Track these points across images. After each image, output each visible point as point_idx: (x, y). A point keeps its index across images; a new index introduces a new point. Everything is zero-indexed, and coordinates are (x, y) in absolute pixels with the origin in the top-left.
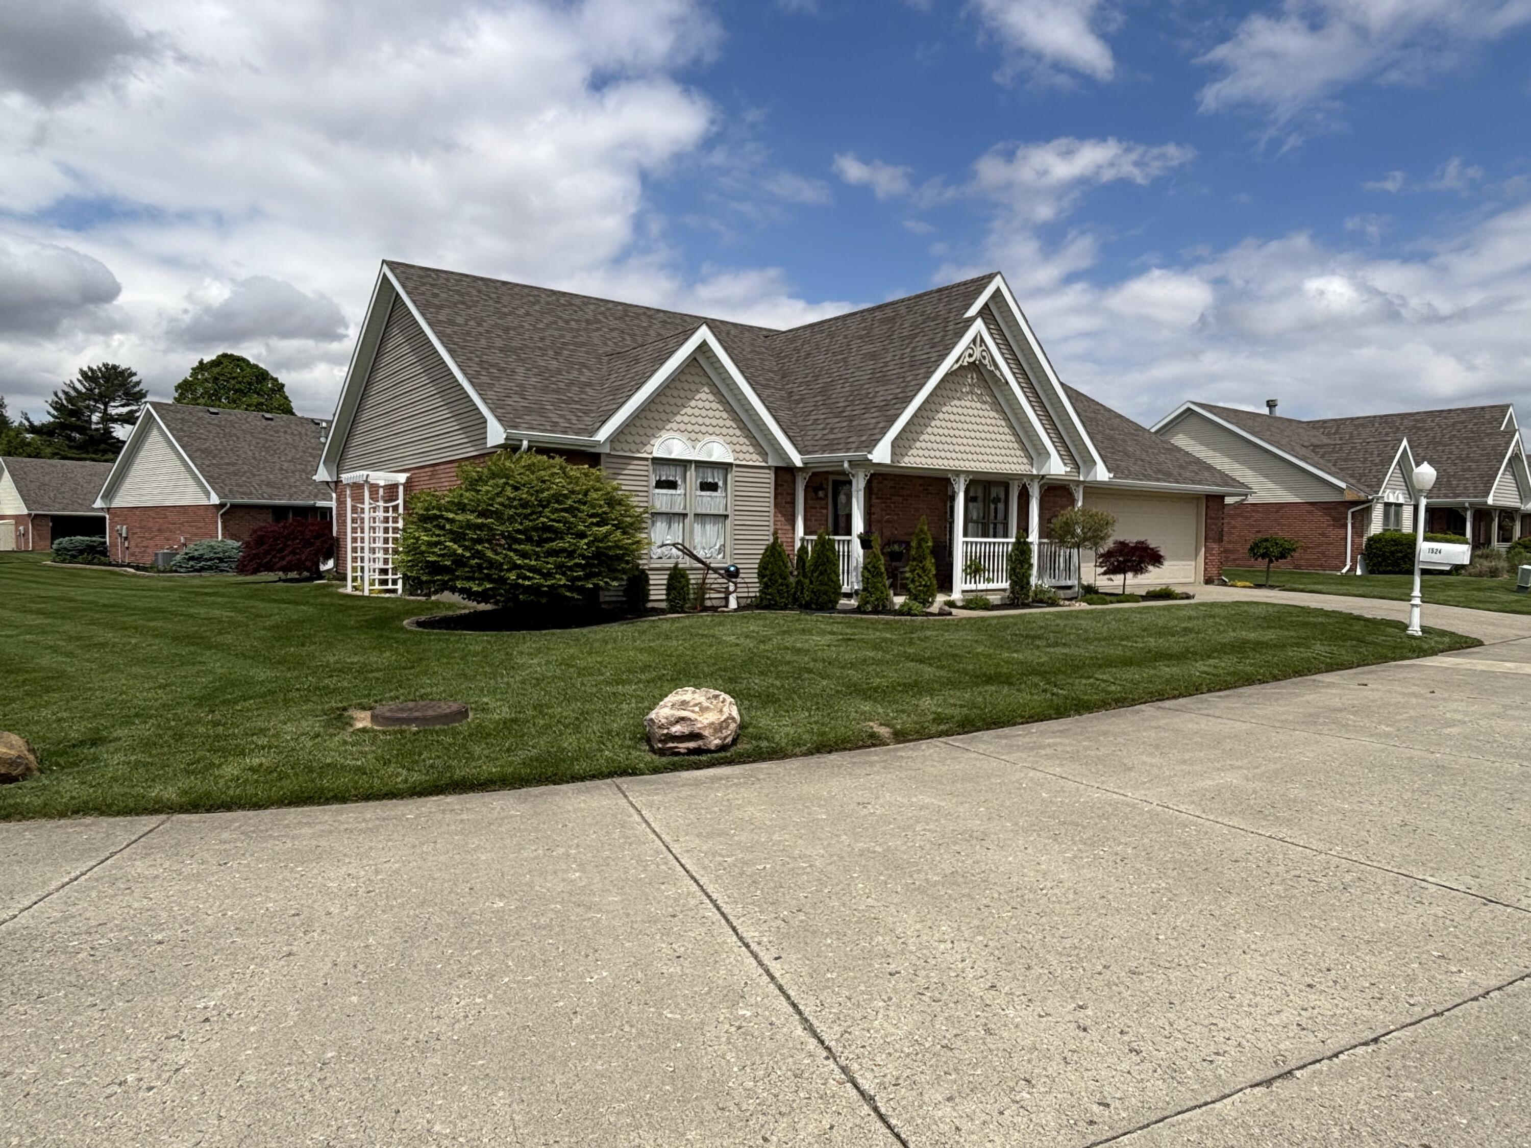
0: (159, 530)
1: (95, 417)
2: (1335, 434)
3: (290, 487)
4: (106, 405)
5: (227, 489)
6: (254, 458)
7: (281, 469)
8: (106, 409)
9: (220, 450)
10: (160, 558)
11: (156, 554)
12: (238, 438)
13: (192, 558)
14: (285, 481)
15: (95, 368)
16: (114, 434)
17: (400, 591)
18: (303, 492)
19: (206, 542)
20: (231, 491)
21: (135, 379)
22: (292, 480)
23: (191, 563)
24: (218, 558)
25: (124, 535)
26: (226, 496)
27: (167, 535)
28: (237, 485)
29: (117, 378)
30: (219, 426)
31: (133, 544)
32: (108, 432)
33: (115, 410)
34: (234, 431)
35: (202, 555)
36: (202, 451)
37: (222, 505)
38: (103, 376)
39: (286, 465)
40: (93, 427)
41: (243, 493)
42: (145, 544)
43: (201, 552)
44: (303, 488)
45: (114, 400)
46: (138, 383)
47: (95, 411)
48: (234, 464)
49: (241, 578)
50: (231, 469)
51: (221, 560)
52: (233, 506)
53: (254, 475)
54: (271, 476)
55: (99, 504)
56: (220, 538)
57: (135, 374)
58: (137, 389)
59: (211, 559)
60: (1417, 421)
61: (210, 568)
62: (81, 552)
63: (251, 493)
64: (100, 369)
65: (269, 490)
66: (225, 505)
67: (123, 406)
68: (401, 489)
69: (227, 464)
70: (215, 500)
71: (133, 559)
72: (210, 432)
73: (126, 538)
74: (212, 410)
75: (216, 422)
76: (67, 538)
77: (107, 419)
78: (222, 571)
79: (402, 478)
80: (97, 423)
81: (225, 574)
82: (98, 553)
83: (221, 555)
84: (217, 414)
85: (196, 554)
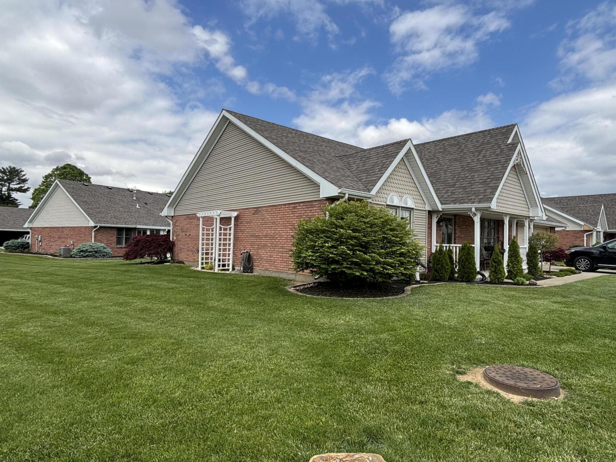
0: (59, 238)
1: (4, 189)
2: (560, 203)
3: (124, 219)
4: (9, 183)
5: (97, 219)
6: (107, 206)
7: (119, 211)
8: (9, 186)
9: (91, 202)
10: (62, 250)
11: (60, 249)
12: (98, 196)
13: (82, 251)
14: (121, 216)
15: (5, 168)
16: (12, 196)
17: (231, 270)
18: (130, 221)
19: (88, 243)
20: (99, 220)
21: (23, 173)
22: (125, 216)
23: (82, 253)
24: (95, 251)
25: (39, 240)
26: (97, 223)
27: (62, 240)
28: (101, 217)
29: (15, 172)
30: (89, 191)
31: (44, 244)
32: (9, 196)
33: (13, 186)
34: (96, 194)
35: (87, 250)
36: (84, 202)
37: (95, 227)
38: (9, 172)
39: (121, 209)
40: (3, 193)
41: (104, 221)
42: (50, 244)
43: (87, 248)
44: (130, 219)
45: (13, 182)
46: (24, 175)
47: (4, 186)
48: (99, 208)
49: (128, 262)
50: (98, 210)
51: (96, 252)
52: (101, 227)
53: (108, 213)
54: (115, 214)
55: (26, 225)
56: (93, 242)
57: (23, 171)
58: (24, 178)
59: (91, 252)
60: (595, 198)
61: (91, 256)
62: (18, 247)
63: (108, 221)
64: (7, 169)
65: (115, 220)
66: (97, 227)
67: (17, 184)
68: (233, 220)
69: (96, 208)
70: (92, 224)
71: (43, 251)
72: (85, 193)
73: (40, 241)
74: (85, 184)
75: (88, 189)
76: (11, 241)
77: (10, 189)
78: (96, 257)
79: (235, 214)
80: (5, 191)
81: (98, 258)
82: (25, 248)
83: (96, 250)
84: (88, 186)
85: (84, 249)
